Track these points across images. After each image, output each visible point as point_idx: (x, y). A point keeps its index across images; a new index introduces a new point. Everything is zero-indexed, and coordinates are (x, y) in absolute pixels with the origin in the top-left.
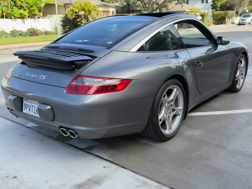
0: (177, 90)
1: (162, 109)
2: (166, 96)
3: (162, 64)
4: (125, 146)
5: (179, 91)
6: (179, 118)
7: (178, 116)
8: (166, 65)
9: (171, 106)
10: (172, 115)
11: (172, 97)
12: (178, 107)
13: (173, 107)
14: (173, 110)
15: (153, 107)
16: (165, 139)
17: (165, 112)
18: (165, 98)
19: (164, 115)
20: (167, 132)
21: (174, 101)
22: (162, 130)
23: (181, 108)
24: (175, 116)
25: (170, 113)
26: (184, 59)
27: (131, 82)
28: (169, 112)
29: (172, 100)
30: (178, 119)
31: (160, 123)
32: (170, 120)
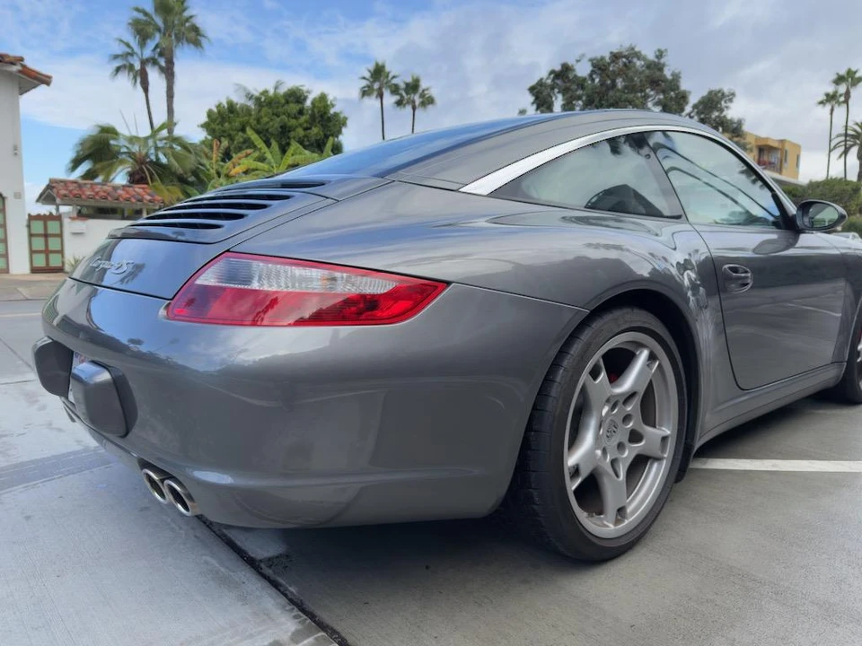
0: (652, 357)
1: (587, 428)
2: (603, 375)
4: (427, 567)
5: (657, 363)
6: (658, 470)
7: (652, 465)
9: (627, 418)
10: (628, 455)
11: (629, 382)
12: (654, 426)
13: (631, 424)
14: (635, 437)
16: (599, 555)
17: (597, 438)
18: (597, 382)
19: (591, 453)
20: (604, 527)
21: (637, 401)
22: (581, 515)
23: (669, 432)
24: (639, 463)
25: (621, 446)
28: (616, 443)
29: (630, 397)
30: (654, 476)
31: (572, 486)
32: (617, 476)
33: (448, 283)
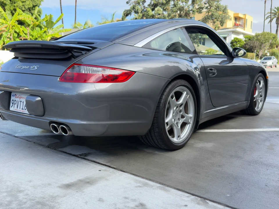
0: (187, 94)
1: (170, 113)
2: (174, 98)
3: (171, 62)
4: (127, 154)
5: (189, 96)
6: (189, 127)
7: (187, 125)
8: (176, 65)
9: (180, 111)
10: (181, 121)
11: (181, 101)
12: (188, 114)
13: (182, 113)
14: (183, 117)
15: (158, 106)
16: (174, 148)
17: (173, 116)
18: (173, 99)
19: (171, 120)
20: (175, 140)
21: (183, 106)
22: (170, 137)
23: (192, 116)
24: (184, 125)
25: (179, 119)
26: (197, 65)
27: (134, 74)
28: (178, 118)
29: (181, 105)
30: (188, 129)
31: (167, 128)
32: (178, 127)
33: (135, 72)
